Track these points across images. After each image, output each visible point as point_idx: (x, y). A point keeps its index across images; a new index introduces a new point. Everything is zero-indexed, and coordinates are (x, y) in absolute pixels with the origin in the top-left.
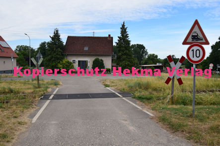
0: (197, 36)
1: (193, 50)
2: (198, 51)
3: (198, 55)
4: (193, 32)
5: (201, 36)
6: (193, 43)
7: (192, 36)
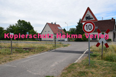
0: (89, 17)
1: (87, 26)
2: (90, 26)
3: (90, 28)
4: (86, 15)
5: (91, 16)
6: (87, 21)
7: (86, 17)
